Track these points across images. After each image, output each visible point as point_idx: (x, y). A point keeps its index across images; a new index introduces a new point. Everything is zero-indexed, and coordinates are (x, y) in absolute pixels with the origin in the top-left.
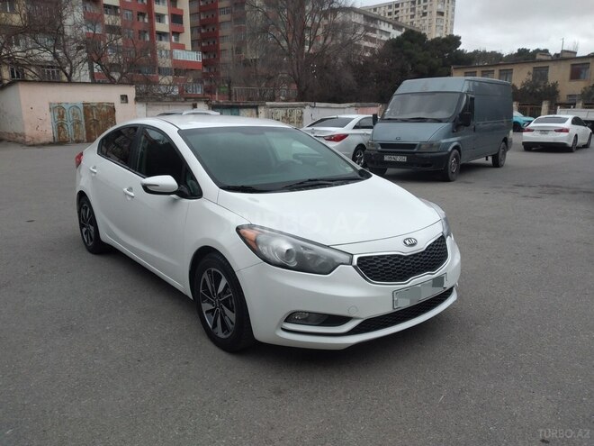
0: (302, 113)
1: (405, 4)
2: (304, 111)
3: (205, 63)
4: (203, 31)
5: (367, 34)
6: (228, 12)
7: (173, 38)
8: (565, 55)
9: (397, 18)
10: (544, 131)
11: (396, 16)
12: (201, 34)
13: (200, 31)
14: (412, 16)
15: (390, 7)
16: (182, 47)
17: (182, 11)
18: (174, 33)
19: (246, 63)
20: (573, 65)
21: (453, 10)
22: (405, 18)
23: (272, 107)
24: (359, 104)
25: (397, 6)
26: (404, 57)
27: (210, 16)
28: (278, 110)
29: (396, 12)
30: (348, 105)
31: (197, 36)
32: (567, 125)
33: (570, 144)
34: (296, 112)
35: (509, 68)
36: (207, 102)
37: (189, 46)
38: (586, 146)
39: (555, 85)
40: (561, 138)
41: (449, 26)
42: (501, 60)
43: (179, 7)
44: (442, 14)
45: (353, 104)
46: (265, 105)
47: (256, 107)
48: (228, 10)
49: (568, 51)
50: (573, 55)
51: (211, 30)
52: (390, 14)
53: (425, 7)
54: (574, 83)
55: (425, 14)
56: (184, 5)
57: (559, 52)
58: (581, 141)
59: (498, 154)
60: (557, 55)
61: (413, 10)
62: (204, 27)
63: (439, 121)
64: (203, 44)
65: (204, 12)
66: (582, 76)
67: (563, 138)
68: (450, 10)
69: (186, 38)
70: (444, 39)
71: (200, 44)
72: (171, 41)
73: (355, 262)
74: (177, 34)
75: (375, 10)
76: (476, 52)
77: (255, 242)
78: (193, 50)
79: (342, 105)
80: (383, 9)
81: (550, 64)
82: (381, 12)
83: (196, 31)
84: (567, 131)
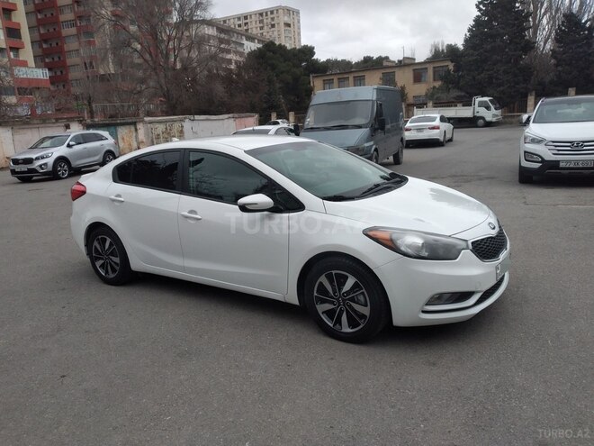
0: (182, 127)
1: (253, 16)
2: (184, 124)
3: (53, 80)
4: (45, 46)
5: (222, 46)
6: (73, 25)
7: (12, 54)
8: (407, 62)
9: (247, 30)
10: (420, 130)
11: (245, 28)
12: (44, 50)
13: (41, 46)
14: (262, 28)
15: (239, 19)
16: (24, 64)
17: (19, 24)
18: (11, 49)
19: (103, 78)
20: (414, 70)
21: (299, 22)
22: (254, 29)
23: (151, 123)
24: (236, 115)
25: (246, 18)
26: (269, 68)
27: (51, 30)
28: (157, 125)
29: (246, 24)
30: (226, 116)
31: (40, 52)
32: (437, 123)
33: (442, 139)
34: (176, 126)
35: (361, 74)
36: (80, 122)
37: (31, 62)
38: (451, 140)
39: (403, 88)
40: (434, 134)
41: (296, 36)
42: (352, 68)
43: (14, 19)
44: (289, 25)
45: (230, 115)
46: (143, 121)
47: (134, 124)
48: (72, 24)
49: (408, 58)
50: (413, 62)
51: (54, 45)
52: (240, 26)
53: (273, 19)
54: (418, 86)
55: (273, 26)
56: (20, 17)
57: (401, 59)
58: (448, 136)
59: (398, 153)
60: (400, 62)
61: (261, 21)
62: (46, 41)
63: (359, 127)
64: (47, 60)
65: (44, 25)
66: (423, 79)
67: (436, 134)
68: (296, 21)
69: (27, 54)
70: (299, 50)
71: (43, 61)
72: (9, 57)
73: (471, 247)
74: (16, 49)
75: (225, 22)
76: (328, 61)
77: (391, 240)
78: (37, 66)
79: (221, 117)
80: (232, 21)
81: (396, 70)
82: (232, 24)
83: (36, 46)
84: (438, 128)
